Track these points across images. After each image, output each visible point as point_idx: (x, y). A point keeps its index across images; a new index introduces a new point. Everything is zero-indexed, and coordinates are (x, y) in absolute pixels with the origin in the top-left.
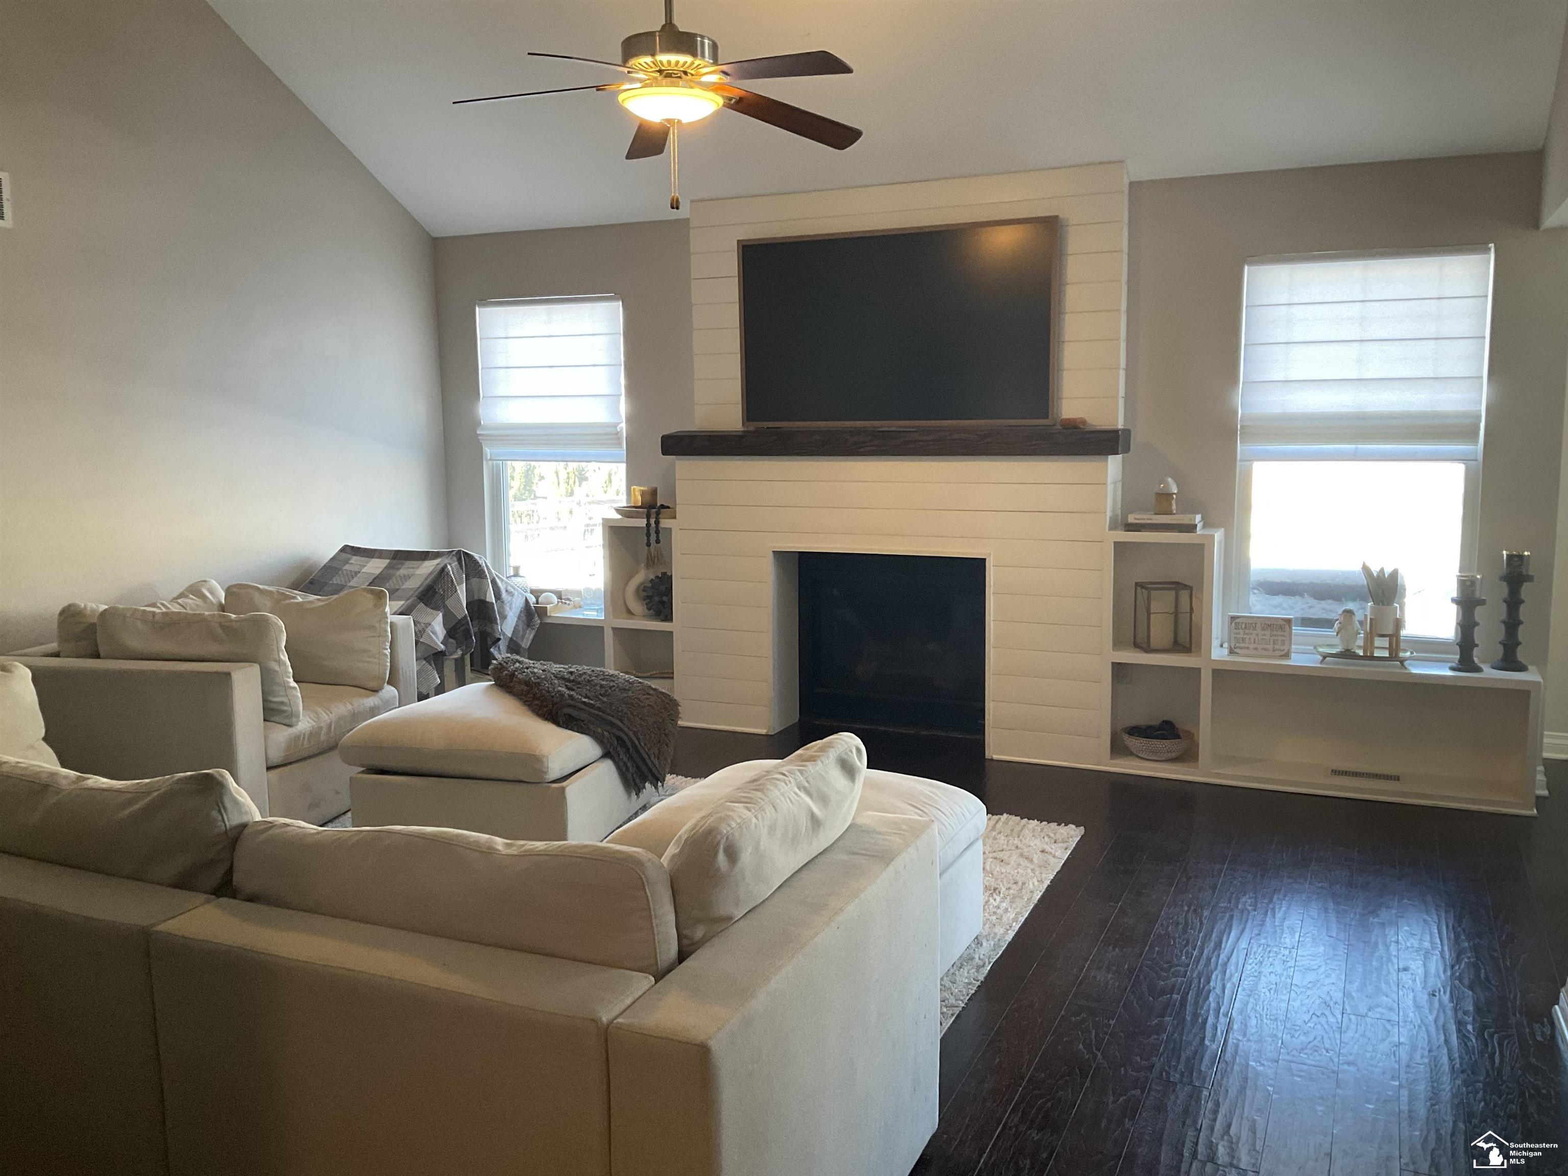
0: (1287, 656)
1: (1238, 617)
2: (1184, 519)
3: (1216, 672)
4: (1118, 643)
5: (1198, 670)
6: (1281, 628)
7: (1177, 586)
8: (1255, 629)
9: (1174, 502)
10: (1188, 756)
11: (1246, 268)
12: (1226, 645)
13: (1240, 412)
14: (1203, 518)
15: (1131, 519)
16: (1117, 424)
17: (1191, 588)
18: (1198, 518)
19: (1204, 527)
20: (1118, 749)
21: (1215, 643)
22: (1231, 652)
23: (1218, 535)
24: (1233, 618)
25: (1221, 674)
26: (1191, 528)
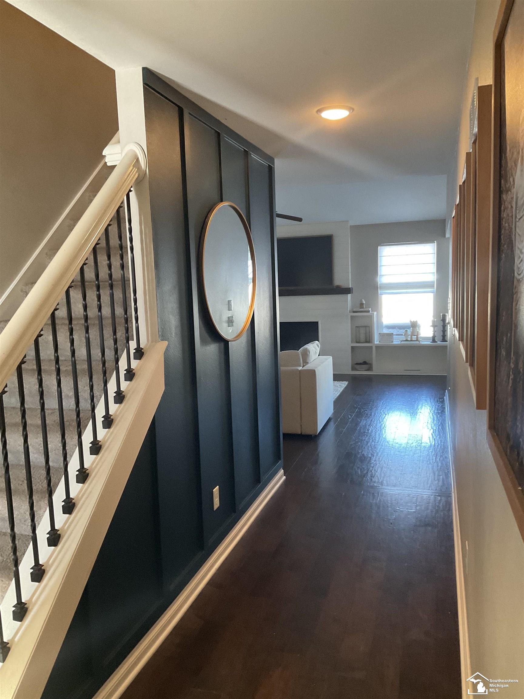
0: (393, 342)
1: (381, 333)
2: (367, 309)
3: (376, 347)
4: (352, 342)
5: (372, 347)
6: (391, 335)
7: (366, 327)
8: (385, 336)
9: (364, 305)
10: (370, 369)
11: (379, 247)
12: (378, 341)
13: (379, 282)
14: (371, 309)
15: (354, 310)
16: (349, 286)
17: (369, 327)
18: (370, 309)
19: (372, 311)
20: (353, 369)
21: (376, 340)
22: (379, 342)
23: (375, 313)
24: (380, 334)
25: (378, 347)
26: (369, 311)
